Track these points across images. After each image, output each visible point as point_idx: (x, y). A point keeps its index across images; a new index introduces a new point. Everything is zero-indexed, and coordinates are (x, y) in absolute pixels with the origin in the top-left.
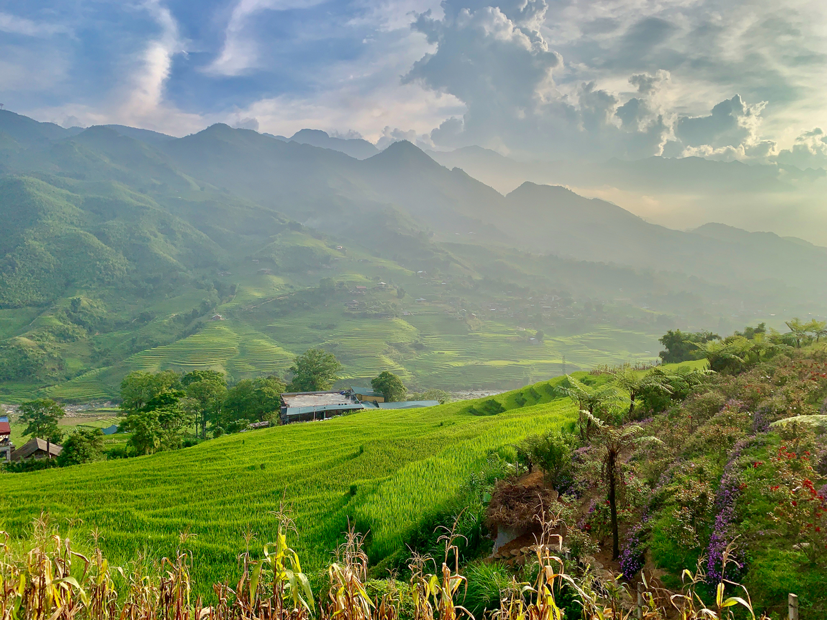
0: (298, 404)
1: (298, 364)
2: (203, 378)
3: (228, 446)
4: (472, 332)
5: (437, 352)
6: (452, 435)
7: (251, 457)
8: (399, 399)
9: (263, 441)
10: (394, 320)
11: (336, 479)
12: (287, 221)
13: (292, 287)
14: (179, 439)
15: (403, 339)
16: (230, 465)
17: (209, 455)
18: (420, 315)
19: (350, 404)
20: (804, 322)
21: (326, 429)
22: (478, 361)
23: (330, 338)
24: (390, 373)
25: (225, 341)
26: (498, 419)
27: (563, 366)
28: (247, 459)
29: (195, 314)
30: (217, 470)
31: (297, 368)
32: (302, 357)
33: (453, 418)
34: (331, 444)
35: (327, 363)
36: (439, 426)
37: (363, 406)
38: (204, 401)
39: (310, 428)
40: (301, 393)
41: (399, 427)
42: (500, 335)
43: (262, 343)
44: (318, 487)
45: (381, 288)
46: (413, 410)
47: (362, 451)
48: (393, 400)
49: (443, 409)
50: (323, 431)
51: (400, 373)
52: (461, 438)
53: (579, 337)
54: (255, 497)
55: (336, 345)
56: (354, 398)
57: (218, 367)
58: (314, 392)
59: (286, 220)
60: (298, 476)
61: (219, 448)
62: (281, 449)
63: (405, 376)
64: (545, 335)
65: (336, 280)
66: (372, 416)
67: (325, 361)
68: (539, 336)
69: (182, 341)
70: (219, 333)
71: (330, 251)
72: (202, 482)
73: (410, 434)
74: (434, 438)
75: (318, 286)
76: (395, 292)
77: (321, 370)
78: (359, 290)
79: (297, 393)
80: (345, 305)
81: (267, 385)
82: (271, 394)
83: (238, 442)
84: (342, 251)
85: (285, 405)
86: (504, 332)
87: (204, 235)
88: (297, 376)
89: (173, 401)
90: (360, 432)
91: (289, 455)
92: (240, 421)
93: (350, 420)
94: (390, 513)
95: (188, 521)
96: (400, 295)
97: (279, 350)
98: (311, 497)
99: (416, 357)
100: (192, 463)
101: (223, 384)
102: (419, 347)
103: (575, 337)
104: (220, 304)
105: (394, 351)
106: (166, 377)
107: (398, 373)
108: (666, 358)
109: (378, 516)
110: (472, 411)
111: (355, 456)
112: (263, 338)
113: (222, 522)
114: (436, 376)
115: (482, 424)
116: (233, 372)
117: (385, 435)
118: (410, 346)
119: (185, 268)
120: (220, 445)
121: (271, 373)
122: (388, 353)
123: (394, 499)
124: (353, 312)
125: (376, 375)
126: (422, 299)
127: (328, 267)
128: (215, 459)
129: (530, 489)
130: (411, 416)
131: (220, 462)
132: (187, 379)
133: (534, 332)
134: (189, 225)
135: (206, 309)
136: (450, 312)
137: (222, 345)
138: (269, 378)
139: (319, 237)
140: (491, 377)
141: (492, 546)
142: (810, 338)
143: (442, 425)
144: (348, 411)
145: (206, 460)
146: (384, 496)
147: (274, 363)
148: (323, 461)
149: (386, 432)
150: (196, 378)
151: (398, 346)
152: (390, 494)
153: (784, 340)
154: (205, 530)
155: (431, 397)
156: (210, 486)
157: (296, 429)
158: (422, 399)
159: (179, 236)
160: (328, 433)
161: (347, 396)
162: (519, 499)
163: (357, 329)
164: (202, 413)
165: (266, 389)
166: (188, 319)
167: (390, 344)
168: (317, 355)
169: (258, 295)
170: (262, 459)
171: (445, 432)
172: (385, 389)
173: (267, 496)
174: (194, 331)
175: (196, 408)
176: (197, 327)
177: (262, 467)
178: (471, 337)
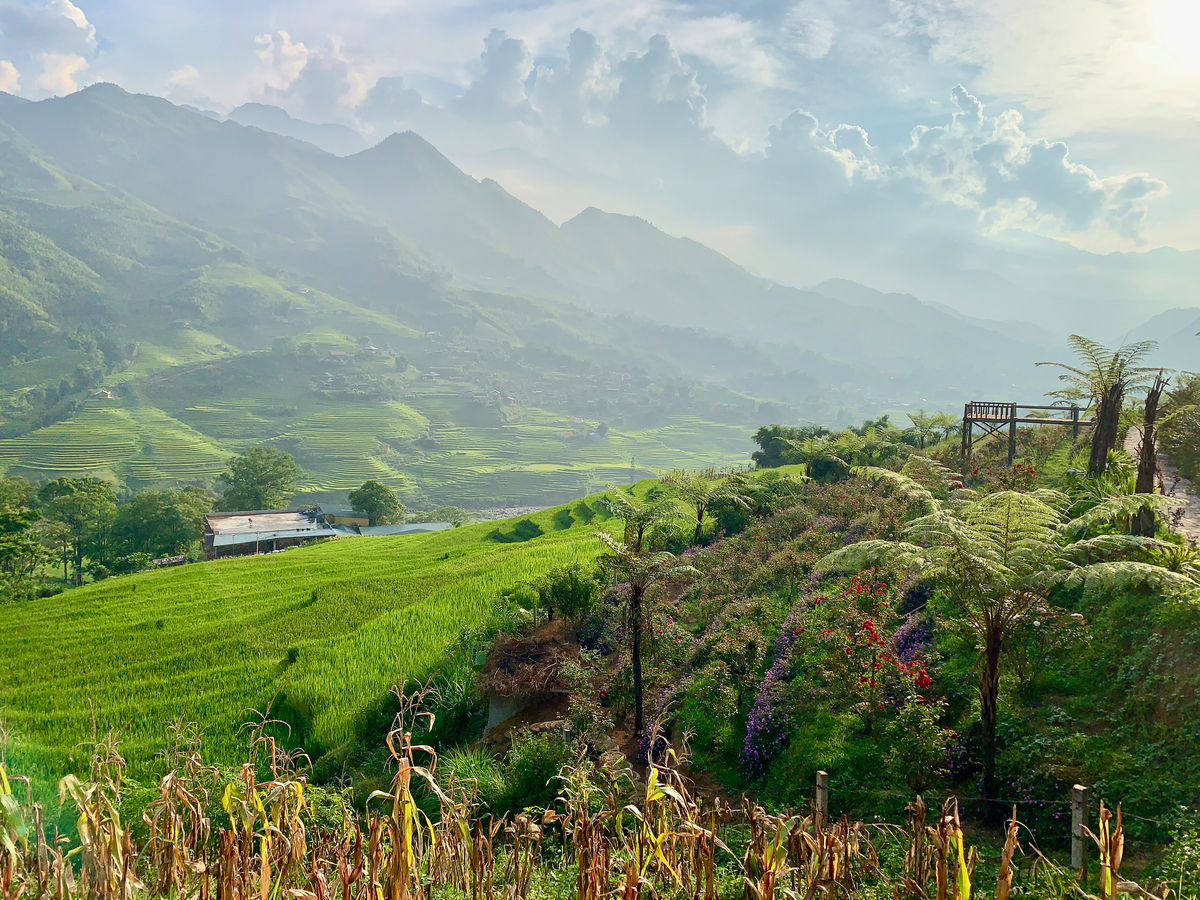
0: (231, 528)
1: (233, 469)
2: (75, 490)
3: (107, 595)
4: (508, 423)
5: (455, 452)
6: (455, 572)
7: (144, 610)
8: (393, 522)
9: (165, 586)
10: (391, 404)
11: (270, 640)
12: (220, 246)
13: (225, 350)
14: (29, 586)
15: (402, 432)
16: (105, 622)
17: (72, 610)
18: (431, 397)
19: (315, 530)
20: (931, 415)
21: (269, 565)
22: (515, 466)
23: (288, 430)
24: (378, 483)
25: (119, 432)
26: (526, 546)
27: (631, 472)
28: (134, 613)
29: (64, 390)
30: (83, 632)
31: (232, 475)
32: (240, 459)
33: (464, 547)
34: (272, 588)
35: (280, 468)
36: (442, 559)
37: (335, 531)
38: (77, 526)
39: (243, 565)
40: (238, 513)
41: (384, 562)
42: (549, 428)
43: (178, 436)
44: (242, 653)
45: (369, 356)
46: (411, 536)
47: (315, 598)
48: (382, 523)
49: (455, 535)
50: (265, 570)
51: (399, 483)
52: (468, 574)
53: (656, 431)
54: (138, 671)
55: (298, 441)
56: (321, 521)
57: (107, 474)
58: (258, 512)
59: (217, 244)
60: (213, 637)
61: (91, 598)
62: (193, 597)
63: (406, 486)
64: (610, 429)
65: (298, 341)
66: (348, 546)
67: (276, 464)
68: (602, 430)
69: (43, 431)
70: (106, 419)
71: (289, 296)
72: (51, 652)
73: (397, 571)
74: (428, 577)
75: (269, 349)
76: (393, 361)
77: (271, 478)
78: (335, 357)
79: (230, 513)
80: (313, 380)
81: (182, 500)
82: (189, 514)
83: (125, 588)
84: (309, 296)
85: (212, 531)
86: (553, 425)
87: (80, 263)
88: (231, 487)
89: (19, 527)
90: (323, 569)
91: (205, 606)
92: (135, 557)
93: (312, 552)
94: (344, 687)
95: (16, 712)
96: (401, 365)
97: (205, 446)
98: (226, 668)
99: (423, 459)
100: (42, 622)
101: (110, 499)
102: (427, 444)
103: (650, 431)
104: (109, 372)
105: (389, 450)
106: (12, 488)
107: (393, 484)
108: (762, 460)
109: (325, 693)
110: (497, 537)
111: (305, 605)
112: (178, 427)
113: (75, 712)
114: (453, 487)
115: (502, 554)
116: (132, 481)
117: (359, 574)
118: (414, 443)
119: (47, 316)
120: (94, 593)
121: (192, 483)
122: (380, 454)
123: (353, 666)
124: (326, 392)
125: (356, 486)
126: (434, 374)
127: (285, 321)
128: (82, 615)
129: (542, 645)
130: (407, 545)
131: (89, 619)
132: (47, 491)
133: (595, 424)
134: (53, 244)
135: (84, 382)
136: (476, 394)
137: (113, 438)
138: (186, 490)
139: (271, 274)
140: (533, 488)
141: (483, 727)
142: (937, 436)
143: (446, 557)
144: (310, 540)
145: (67, 617)
146: (338, 664)
147: (197, 466)
148: (257, 613)
149: (360, 570)
150: (64, 489)
151: (395, 444)
152: (346, 660)
153: (903, 438)
154: (44, 727)
155: (442, 518)
156: (65, 657)
157: (223, 566)
158: (428, 520)
159: (37, 262)
160: (271, 573)
161: (311, 516)
162: (523, 659)
163: (332, 417)
164: (74, 545)
165: (180, 507)
166: (53, 397)
167: (384, 440)
168: (265, 455)
169: (171, 360)
170: (163, 613)
171: (447, 567)
172: (370, 506)
173: (155, 669)
174: (62, 416)
175: (63, 537)
176: (68, 408)
177: (159, 625)
178: (506, 431)
